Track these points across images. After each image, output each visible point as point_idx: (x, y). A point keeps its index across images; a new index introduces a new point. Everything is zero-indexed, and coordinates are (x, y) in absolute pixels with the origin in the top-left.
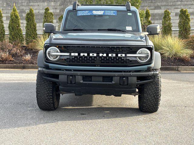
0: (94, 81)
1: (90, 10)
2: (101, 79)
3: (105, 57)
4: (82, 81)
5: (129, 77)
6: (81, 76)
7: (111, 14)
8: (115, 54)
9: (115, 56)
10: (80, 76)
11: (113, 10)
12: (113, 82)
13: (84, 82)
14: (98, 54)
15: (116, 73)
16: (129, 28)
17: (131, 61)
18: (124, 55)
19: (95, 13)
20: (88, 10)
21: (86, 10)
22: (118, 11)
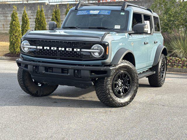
0: (55, 73)
1: (88, 10)
2: (60, 71)
3: (63, 51)
4: (44, 72)
5: (82, 71)
6: (44, 67)
7: (105, 14)
8: (71, 49)
9: (71, 50)
10: (42, 67)
11: (108, 10)
12: (69, 74)
13: (46, 73)
14: (58, 48)
15: (70, 66)
16: (117, 27)
17: (85, 55)
18: (79, 50)
19: (92, 12)
20: (87, 10)
21: (85, 10)
22: (112, 11)
